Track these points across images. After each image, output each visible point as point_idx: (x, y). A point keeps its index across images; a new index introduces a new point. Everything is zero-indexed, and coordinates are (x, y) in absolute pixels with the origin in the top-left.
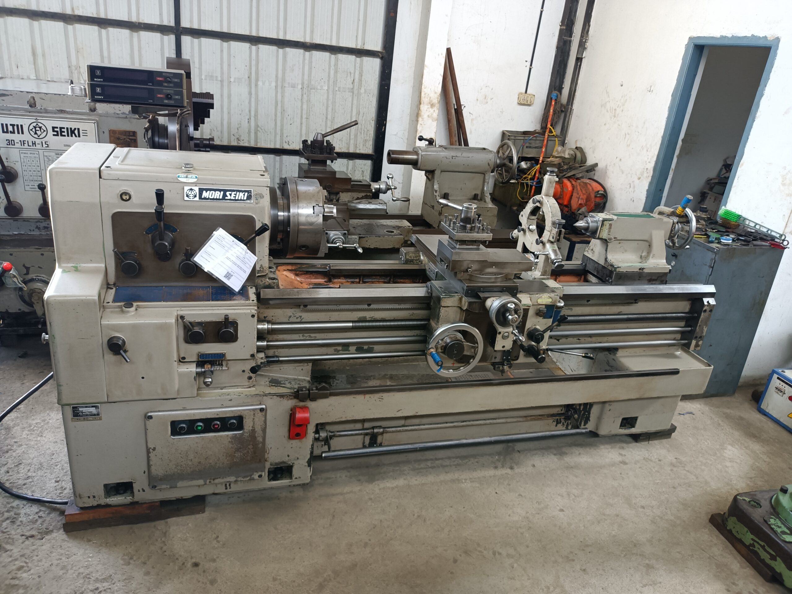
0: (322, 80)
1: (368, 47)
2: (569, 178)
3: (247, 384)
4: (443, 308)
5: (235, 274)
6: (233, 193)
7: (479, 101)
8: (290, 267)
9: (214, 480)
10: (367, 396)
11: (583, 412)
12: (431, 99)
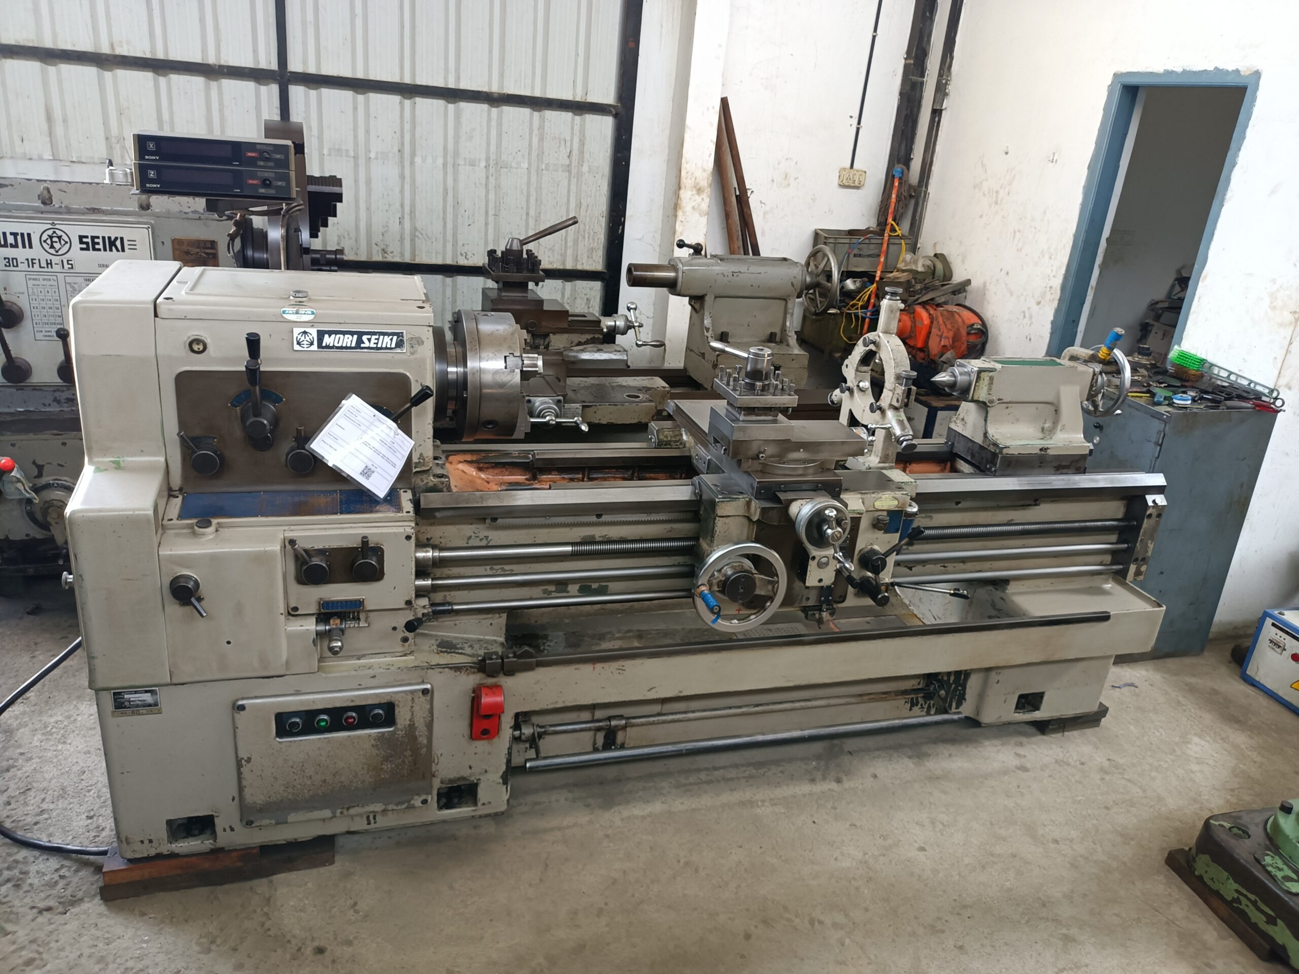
0: (519, 153)
1: (594, 98)
2: (924, 304)
3: (401, 649)
4: (721, 519)
5: (379, 470)
6: (374, 337)
7: (775, 183)
8: (469, 457)
9: (348, 809)
10: (599, 666)
11: (954, 686)
12: (697, 181)
